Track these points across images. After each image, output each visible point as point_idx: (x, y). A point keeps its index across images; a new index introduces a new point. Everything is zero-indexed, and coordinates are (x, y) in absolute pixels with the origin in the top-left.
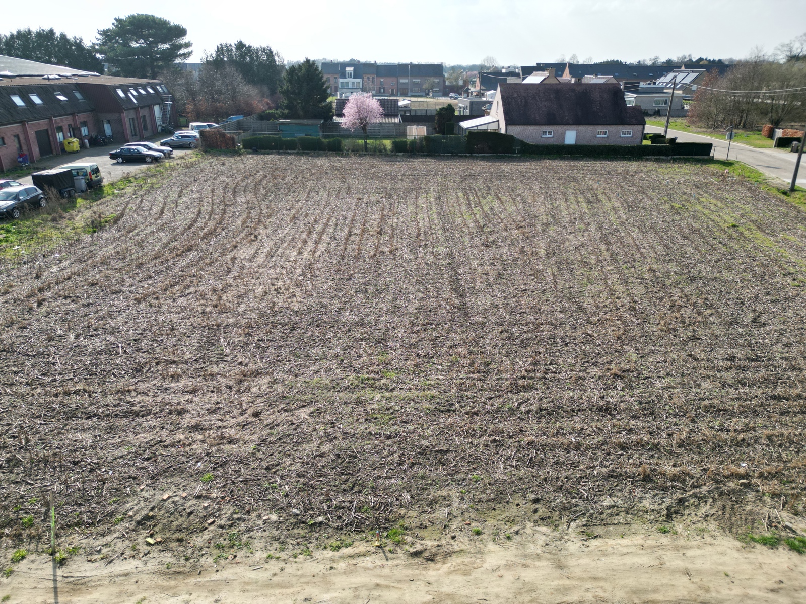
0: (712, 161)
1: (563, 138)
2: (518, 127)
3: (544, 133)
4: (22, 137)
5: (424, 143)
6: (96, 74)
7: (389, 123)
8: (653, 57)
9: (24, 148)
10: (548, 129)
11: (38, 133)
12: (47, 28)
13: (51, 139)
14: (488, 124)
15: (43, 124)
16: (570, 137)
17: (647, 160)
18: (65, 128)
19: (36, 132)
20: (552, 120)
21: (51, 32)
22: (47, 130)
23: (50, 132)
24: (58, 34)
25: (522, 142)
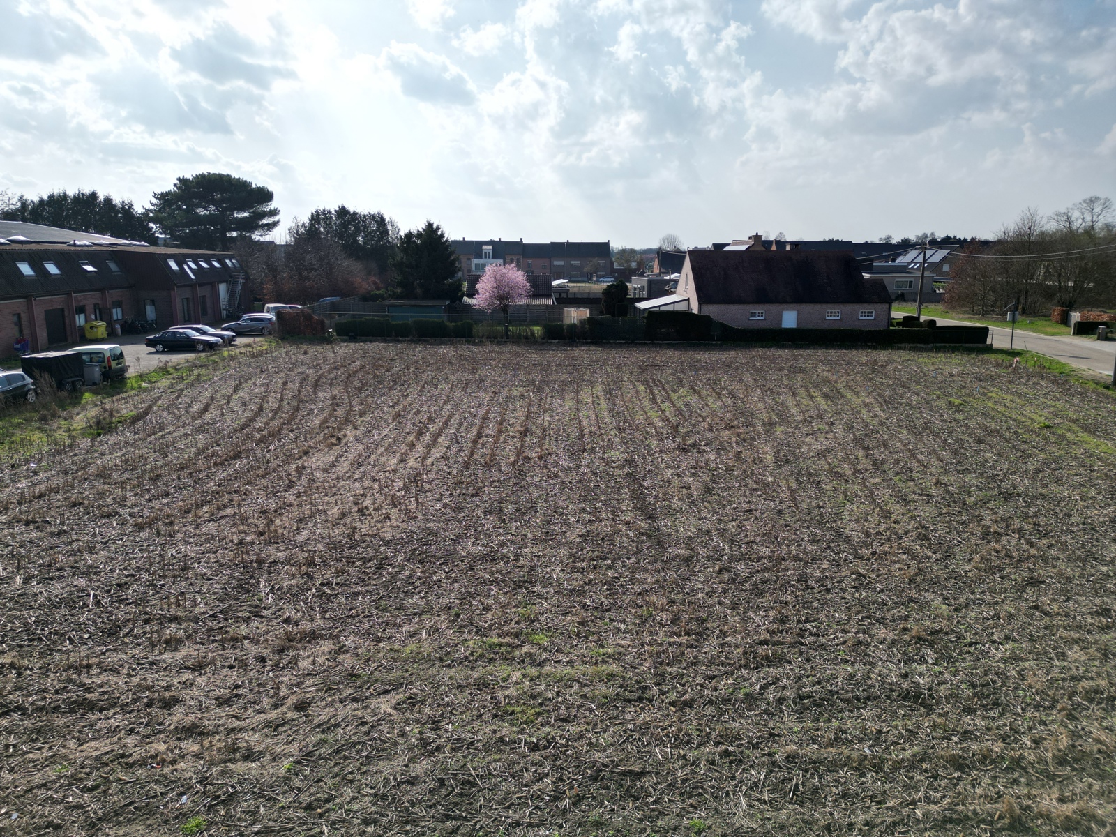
0: (990, 350)
1: (780, 321)
2: (716, 306)
3: (753, 314)
4: (24, 317)
5: (587, 326)
6: (143, 243)
7: (539, 306)
8: (884, 237)
9: (26, 332)
10: (757, 309)
11: (48, 313)
12: (87, 190)
13: (67, 321)
14: (674, 303)
15: (57, 301)
16: (789, 319)
17: (899, 348)
18: (89, 308)
19: (45, 311)
20: (762, 297)
21: (94, 195)
22: (62, 310)
23: (66, 313)
24: (101, 198)
25: (722, 325)
